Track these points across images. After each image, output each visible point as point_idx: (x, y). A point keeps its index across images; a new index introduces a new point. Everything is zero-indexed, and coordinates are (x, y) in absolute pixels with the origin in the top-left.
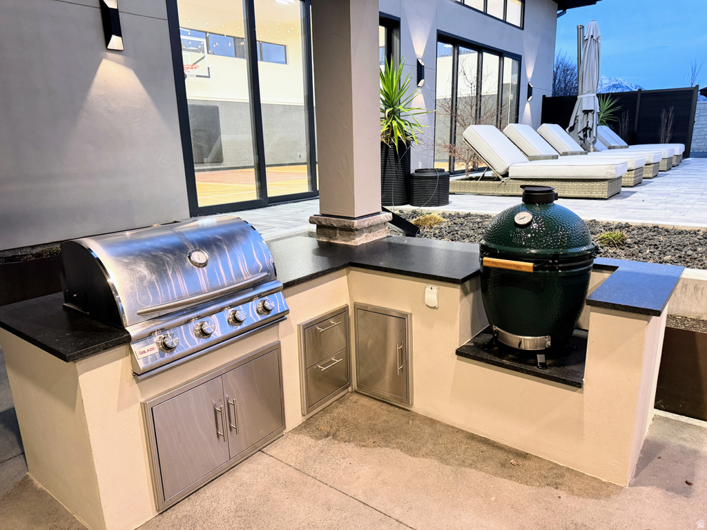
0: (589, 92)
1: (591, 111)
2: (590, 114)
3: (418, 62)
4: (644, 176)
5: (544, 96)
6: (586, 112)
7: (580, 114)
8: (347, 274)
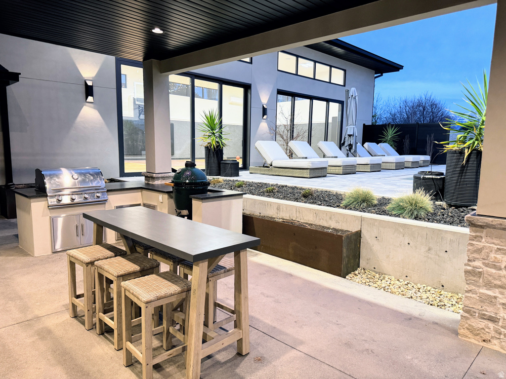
0: (351, 125)
1: (352, 135)
2: (352, 137)
3: (263, 106)
4: (357, 170)
5: (364, 124)
6: (350, 136)
7: (347, 136)
8: (141, 192)
